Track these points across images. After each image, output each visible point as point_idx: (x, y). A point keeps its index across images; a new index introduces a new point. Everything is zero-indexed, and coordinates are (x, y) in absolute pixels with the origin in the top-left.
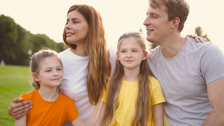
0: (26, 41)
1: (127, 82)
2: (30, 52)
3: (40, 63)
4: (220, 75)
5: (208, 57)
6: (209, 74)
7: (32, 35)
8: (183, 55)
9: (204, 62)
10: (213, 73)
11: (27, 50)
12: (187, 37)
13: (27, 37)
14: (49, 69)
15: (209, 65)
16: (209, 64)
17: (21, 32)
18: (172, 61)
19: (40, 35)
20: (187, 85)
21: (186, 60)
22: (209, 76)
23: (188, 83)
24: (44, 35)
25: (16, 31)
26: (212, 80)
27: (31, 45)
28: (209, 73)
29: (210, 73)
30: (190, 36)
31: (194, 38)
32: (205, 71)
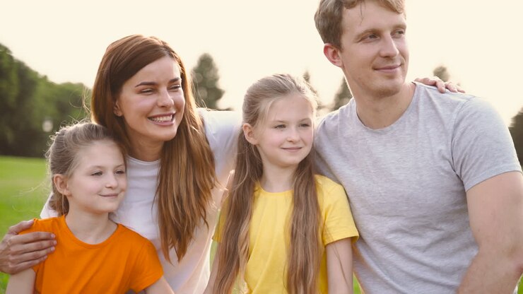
0: (38, 100)
1: (269, 193)
2: (47, 126)
3: (78, 154)
4: (496, 167)
5: (470, 127)
6: (471, 165)
7: (51, 85)
8: (413, 120)
9: (460, 139)
10: (481, 163)
11: (42, 122)
12: (417, 83)
13: (41, 89)
14: (98, 170)
16: (471, 143)
17: (26, 78)
18: (383, 136)
19: (69, 85)
20: (420, 191)
22: (471, 170)
23: (422, 187)
24: (80, 86)
25: (14, 77)
26: (480, 180)
27: (51, 109)
28: (473, 162)
29: (473, 164)
30: (425, 81)
31: (435, 84)
32: (462, 158)
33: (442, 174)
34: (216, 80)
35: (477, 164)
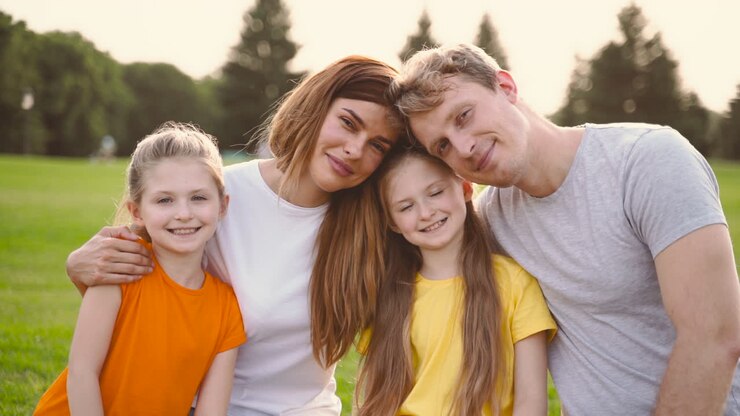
7: (31, 35)
8: (580, 179)
13: (16, 40)
15: (647, 202)
19: (58, 34)
21: (589, 192)
24: (77, 37)
27: (32, 74)
29: (653, 226)
33: (622, 243)
34: (286, 28)
35: (657, 226)
